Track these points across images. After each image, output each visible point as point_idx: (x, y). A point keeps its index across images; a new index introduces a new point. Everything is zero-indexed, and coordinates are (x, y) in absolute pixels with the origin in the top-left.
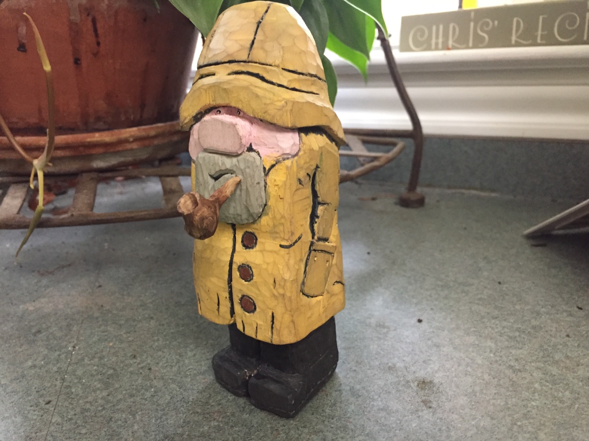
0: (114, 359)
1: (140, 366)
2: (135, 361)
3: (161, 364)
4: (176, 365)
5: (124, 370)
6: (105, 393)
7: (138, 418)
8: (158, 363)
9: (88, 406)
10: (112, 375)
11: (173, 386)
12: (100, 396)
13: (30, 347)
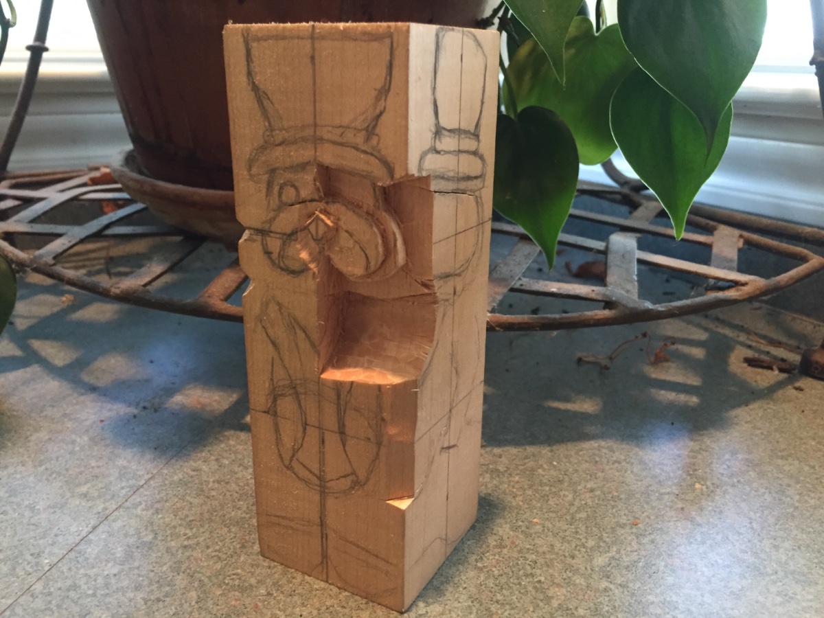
1: (186, 543)
2: (188, 531)
3: (210, 550)
4: (226, 560)
5: (164, 542)
6: (114, 570)
8: (208, 547)
12: (106, 573)
13: (107, 464)
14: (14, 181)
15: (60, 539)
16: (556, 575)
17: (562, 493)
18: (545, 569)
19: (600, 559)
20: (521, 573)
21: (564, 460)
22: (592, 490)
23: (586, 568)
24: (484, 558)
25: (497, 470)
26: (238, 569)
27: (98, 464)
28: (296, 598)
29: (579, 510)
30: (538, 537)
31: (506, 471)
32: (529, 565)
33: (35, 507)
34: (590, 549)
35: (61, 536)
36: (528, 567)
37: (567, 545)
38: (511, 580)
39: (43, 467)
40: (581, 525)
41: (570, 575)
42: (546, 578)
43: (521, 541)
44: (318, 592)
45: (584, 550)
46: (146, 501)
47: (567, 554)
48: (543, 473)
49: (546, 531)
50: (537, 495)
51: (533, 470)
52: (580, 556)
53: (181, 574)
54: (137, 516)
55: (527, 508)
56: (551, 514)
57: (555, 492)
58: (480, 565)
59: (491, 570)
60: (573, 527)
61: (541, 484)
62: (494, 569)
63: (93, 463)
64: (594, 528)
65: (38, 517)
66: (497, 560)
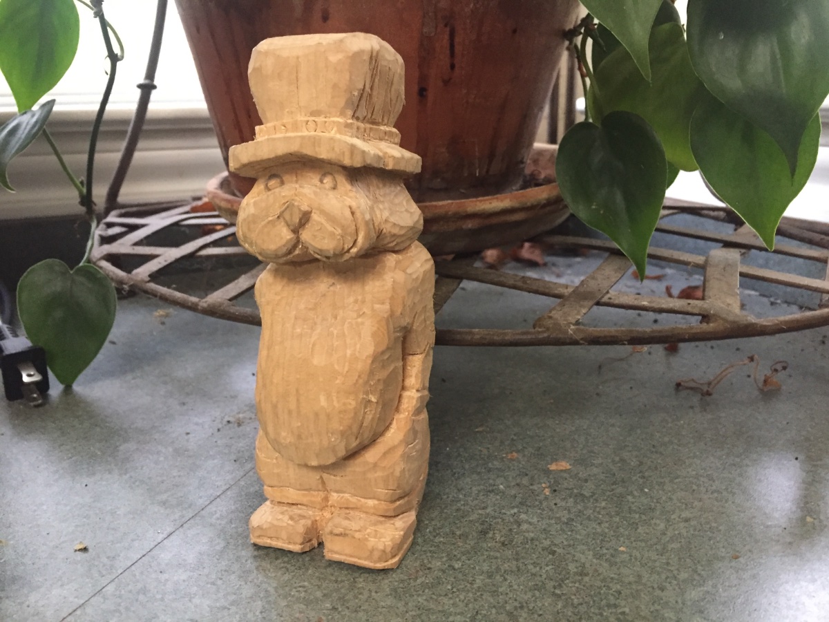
12: (176, 578)
13: (188, 474)
14: (123, 211)
15: (136, 544)
16: (643, 607)
17: (653, 522)
18: (630, 600)
19: (693, 593)
20: (604, 602)
21: (657, 487)
22: (687, 520)
23: (677, 602)
24: (563, 585)
25: (582, 495)
26: (304, 581)
27: (179, 474)
28: (361, 614)
29: (672, 540)
30: (625, 566)
31: (592, 496)
32: (612, 595)
33: (116, 512)
34: (683, 582)
35: (137, 541)
36: (612, 598)
37: (657, 577)
38: (592, 610)
39: (128, 475)
40: (673, 556)
41: (659, 607)
42: (630, 611)
43: (604, 569)
44: (384, 609)
45: (675, 582)
46: (222, 511)
47: (656, 586)
48: (633, 500)
49: (633, 560)
50: (625, 522)
51: (621, 496)
52: (671, 588)
53: (248, 583)
54: (211, 525)
55: (612, 536)
56: (639, 543)
57: (645, 520)
58: (558, 591)
59: (570, 598)
60: (664, 557)
61: (630, 511)
62: (573, 597)
63: (175, 473)
64: (688, 560)
65: (119, 522)
66: (578, 588)
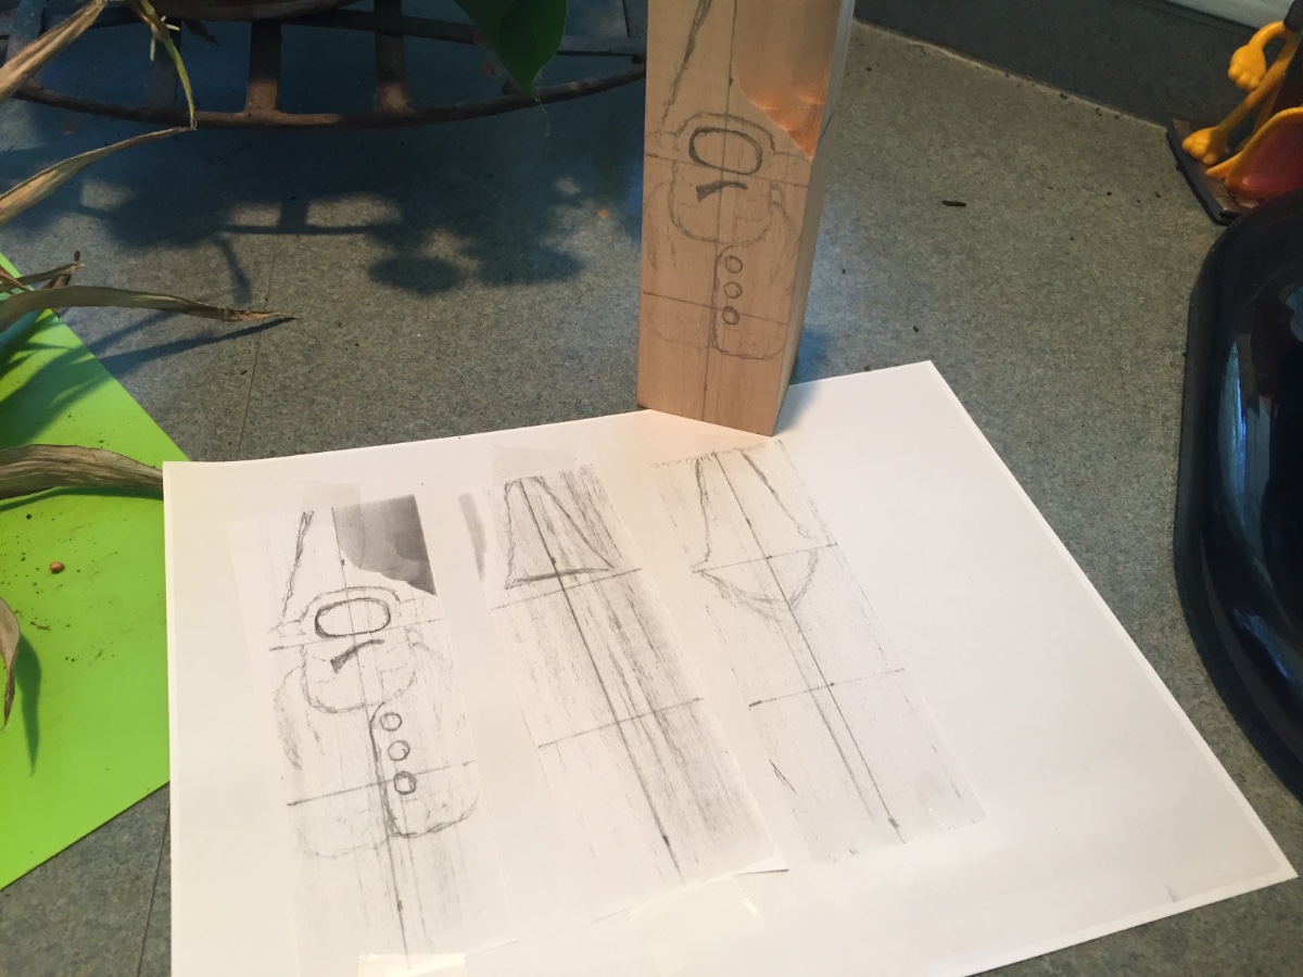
0: (316, 325)
1: (346, 339)
2: (340, 330)
3: (370, 340)
4: (388, 343)
5: (327, 342)
6: (306, 369)
7: (342, 404)
8: (367, 338)
9: (288, 382)
10: (312, 346)
11: (381, 371)
28: (460, 356)
